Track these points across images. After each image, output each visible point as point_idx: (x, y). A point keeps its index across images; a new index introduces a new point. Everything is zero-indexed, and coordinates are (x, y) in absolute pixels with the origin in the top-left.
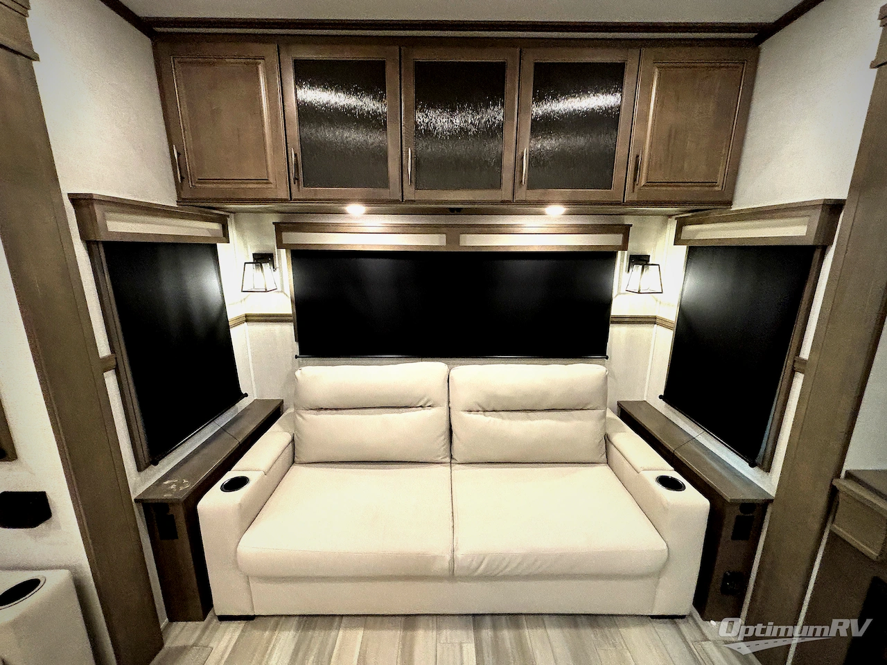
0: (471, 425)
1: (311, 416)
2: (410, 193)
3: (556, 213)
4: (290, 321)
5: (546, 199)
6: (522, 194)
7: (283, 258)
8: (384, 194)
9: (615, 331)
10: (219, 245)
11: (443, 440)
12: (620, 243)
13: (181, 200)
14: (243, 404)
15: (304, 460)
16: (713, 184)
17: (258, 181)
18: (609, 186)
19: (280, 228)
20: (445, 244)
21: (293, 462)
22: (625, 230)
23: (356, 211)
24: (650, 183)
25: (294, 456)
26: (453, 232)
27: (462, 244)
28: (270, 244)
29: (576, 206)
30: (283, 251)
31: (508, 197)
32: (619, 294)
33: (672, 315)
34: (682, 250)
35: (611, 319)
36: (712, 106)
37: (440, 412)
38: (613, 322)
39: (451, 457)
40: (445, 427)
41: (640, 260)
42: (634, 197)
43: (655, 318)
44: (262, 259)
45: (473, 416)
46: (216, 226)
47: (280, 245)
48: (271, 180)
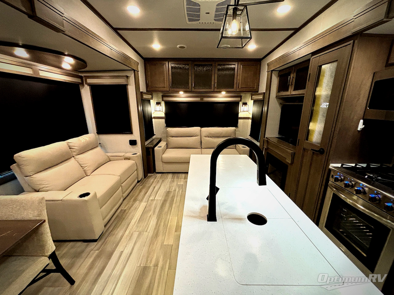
0: (205, 140)
1: (171, 138)
2: (193, 90)
3: (224, 93)
4: (164, 118)
5: (220, 91)
6: (216, 90)
7: (163, 104)
8: (188, 90)
9: (240, 121)
10: (151, 100)
11: (200, 143)
12: (240, 100)
13: (147, 91)
14: (154, 137)
15: (170, 147)
16: (254, 88)
17: (163, 87)
18: (233, 88)
19: (163, 96)
20: (200, 100)
21: (167, 148)
22: (241, 97)
23: (181, 93)
24: (241, 88)
25: (167, 147)
26: (202, 97)
27: (204, 100)
28: (160, 100)
29: (228, 92)
30: (163, 102)
31: (213, 90)
32: (241, 112)
33: (251, 116)
34: (253, 101)
35: (239, 118)
36: (252, 73)
37: (199, 137)
38: (239, 119)
39: (201, 148)
40: (200, 141)
41: (245, 104)
42: (238, 91)
43: (249, 117)
44: (158, 103)
45: (206, 138)
46: (151, 96)
47: (163, 100)
48: (166, 87)
